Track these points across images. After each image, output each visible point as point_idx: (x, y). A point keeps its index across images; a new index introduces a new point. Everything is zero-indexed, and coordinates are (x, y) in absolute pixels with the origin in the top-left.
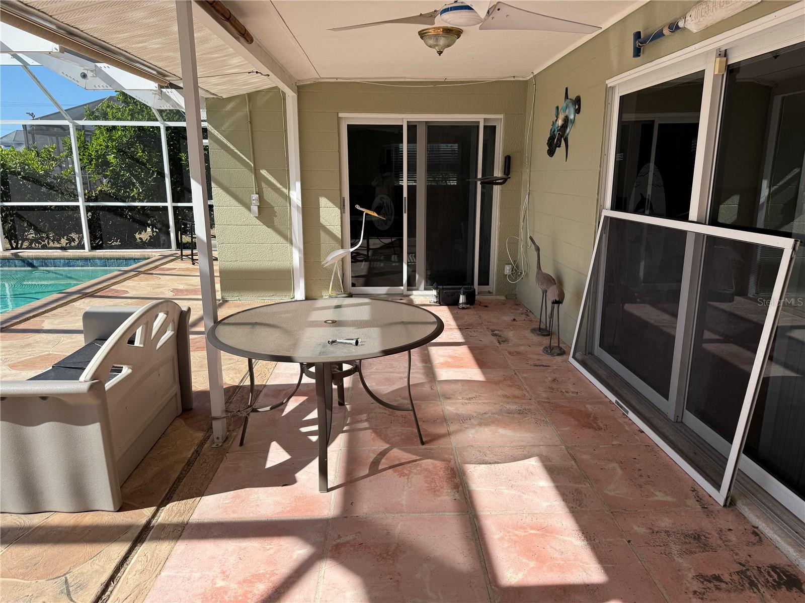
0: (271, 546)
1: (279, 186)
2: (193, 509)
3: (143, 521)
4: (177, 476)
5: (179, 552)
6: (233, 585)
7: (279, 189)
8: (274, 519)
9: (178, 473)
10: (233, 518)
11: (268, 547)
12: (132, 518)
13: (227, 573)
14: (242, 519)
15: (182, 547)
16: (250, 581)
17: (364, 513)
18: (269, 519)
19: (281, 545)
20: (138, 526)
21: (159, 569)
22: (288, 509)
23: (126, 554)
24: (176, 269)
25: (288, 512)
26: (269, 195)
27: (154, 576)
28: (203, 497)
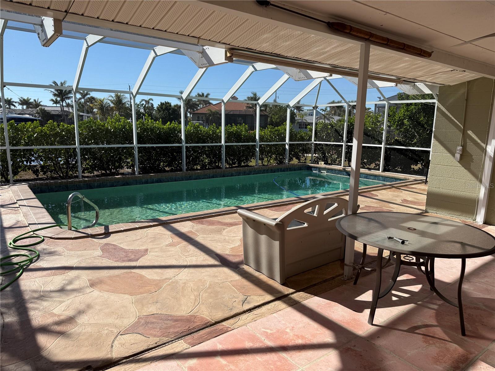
0: (321, 330)
1: (479, 141)
2: (307, 299)
3: (286, 293)
4: (315, 283)
5: (286, 311)
6: (291, 334)
7: (479, 143)
8: (334, 321)
9: (316, 283)
10: (318, 311)
11: (319, 330)
12: (284, 290)
13: (294, 329)
14: (321, 314)
15: (289, 310)
16: (298, 337)
17: (379, 345)
18: (332, 320)
19: (325, 332)
20: (283, 294)
21: (274, 312)
22: (345, 321)
23: (270, 301)
24: (416, 188)
25: (344, 322)
26: (471, 147)
27: (271, 313)
28: (316, 297)
